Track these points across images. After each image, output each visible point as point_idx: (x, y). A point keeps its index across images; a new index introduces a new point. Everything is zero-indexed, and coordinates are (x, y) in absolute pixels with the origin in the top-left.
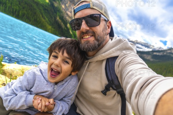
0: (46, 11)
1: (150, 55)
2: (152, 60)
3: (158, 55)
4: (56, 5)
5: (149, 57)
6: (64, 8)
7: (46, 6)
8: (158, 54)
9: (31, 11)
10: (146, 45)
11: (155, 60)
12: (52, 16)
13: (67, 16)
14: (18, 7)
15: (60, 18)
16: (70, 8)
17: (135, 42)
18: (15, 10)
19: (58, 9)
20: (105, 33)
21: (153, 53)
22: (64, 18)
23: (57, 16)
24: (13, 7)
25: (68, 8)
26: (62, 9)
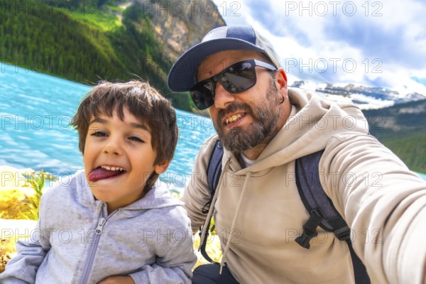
0: (120, 47)
1: (392, 115)
2: (397, 128)
3: (413, 115)
4: (140, 29)
5: (389, 123)
6: (161, 34)
7: (118, 36)
8: (411, 111)
9: (84, 53)
10: (377, 92)
11: (405, 127)
12: (135, 57)
13: (169, 51)
14: (53, 47)
15: (154, 59)
16: (174, 32)
17: (348, 89)
18: (47, 57)
19: (147, 39)
20: (274, 99)
21: (397, 111)
22: (163, 58)
23: (146, 56)
24: (42, 50)
25: (170, 31)
26: (155, 36)
